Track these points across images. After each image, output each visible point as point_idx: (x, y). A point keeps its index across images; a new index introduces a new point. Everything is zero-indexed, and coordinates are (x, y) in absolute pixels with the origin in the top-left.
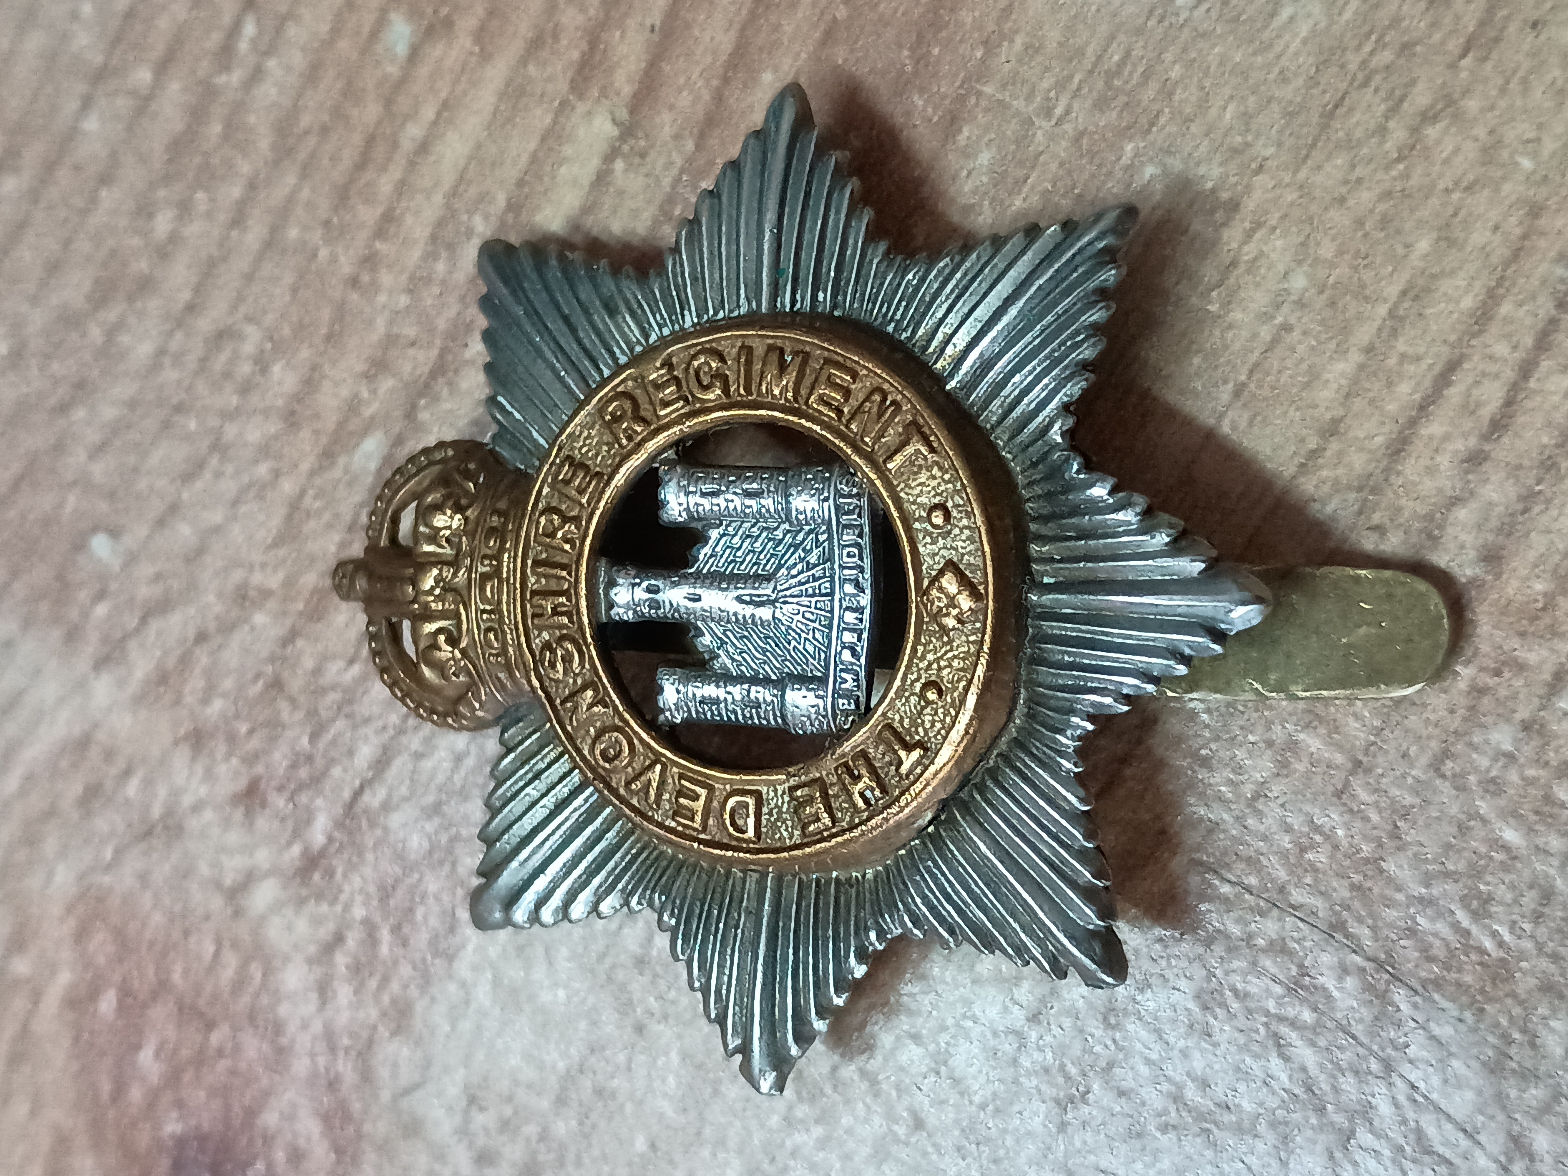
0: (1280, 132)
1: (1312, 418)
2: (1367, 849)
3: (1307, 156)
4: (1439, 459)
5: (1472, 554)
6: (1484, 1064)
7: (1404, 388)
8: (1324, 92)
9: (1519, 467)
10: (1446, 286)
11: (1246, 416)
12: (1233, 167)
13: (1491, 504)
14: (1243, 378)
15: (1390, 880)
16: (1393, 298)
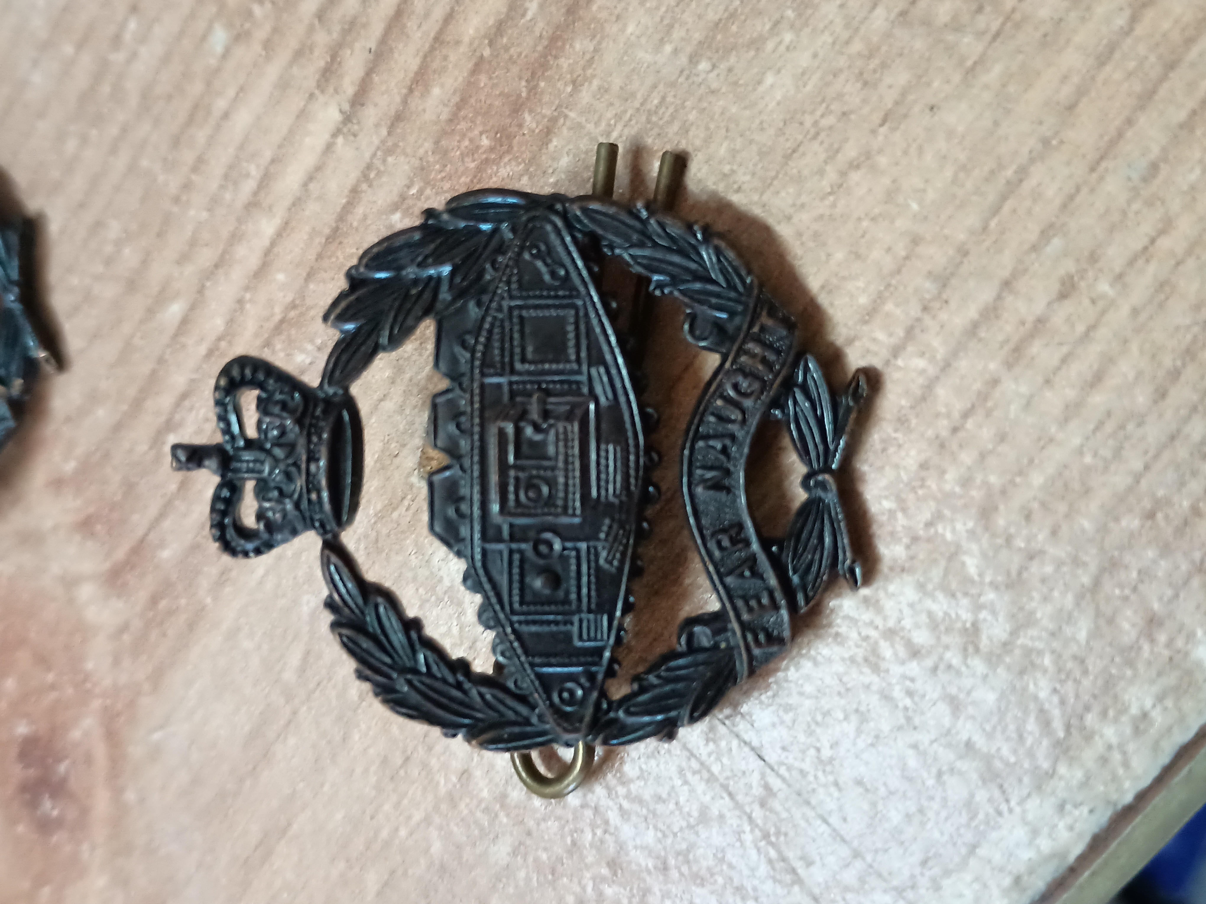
0: (755, 165)
3: (770, 184)
8: (787, 140)
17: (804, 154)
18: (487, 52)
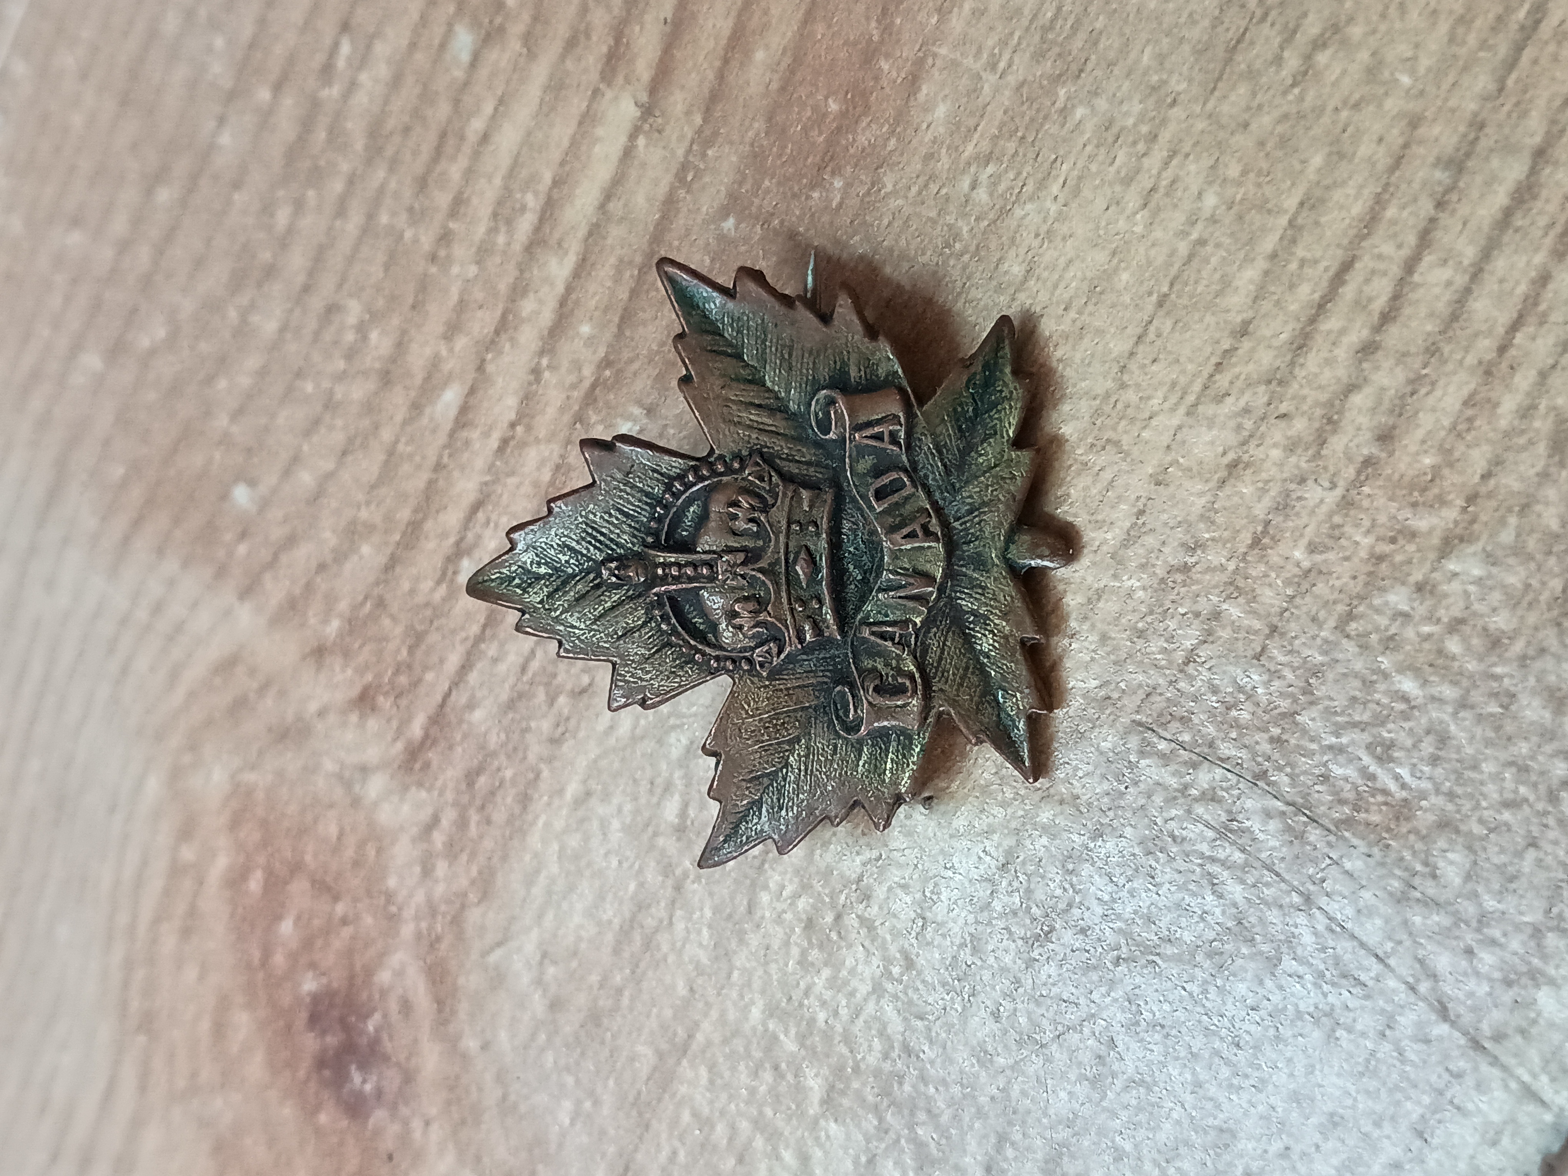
1: (1225, 322)
2: (1285, 705)
3: (1214, 89)
4: (1336, 352)
5: (1368, 435)
6: (1391, 894)
7: (1304, 290)
9: (1405, 354)
10: (1338, 195)
11: (1169, 323)
12: (1151, 102)
13: (1383, 389)
14: (1165, 289)
15: (1304, 731)
16: (1292, 210)
17: (1252, 43)
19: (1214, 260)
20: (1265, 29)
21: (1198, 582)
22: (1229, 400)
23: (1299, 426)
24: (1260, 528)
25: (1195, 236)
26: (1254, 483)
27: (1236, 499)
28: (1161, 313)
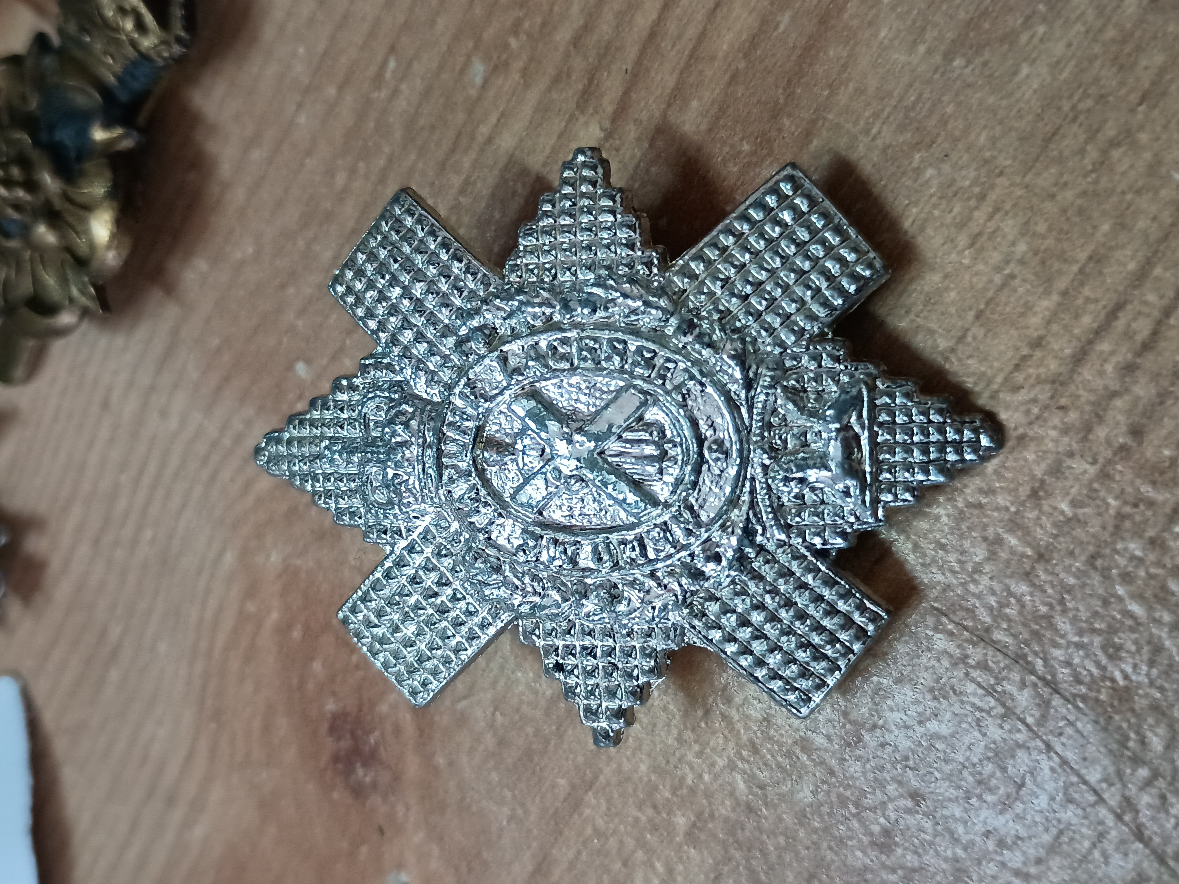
0: (1016, 150)
1: (1025, 335)
2: (1044, 610)
3: (1032, 167)
4: (1106, 367)
7: (1086, 320)
8: (1046, 124)
10: (1118, 254)
11: (982, 331)
12: (983, 171)
14: (982, 306)
15: (1056, 630)
16: (1083, 261)
17: (1064, 137)
18: (742, 65)
19: (1021, 290)
20: (1075, 128)
21: (987, 516)
22: (1023, 392)
23: (1073, 416)
24: (1037, 484)
25: (1007, 272)
26: (1036, 452)
27: (1022, 462)
28: (978, 324)
